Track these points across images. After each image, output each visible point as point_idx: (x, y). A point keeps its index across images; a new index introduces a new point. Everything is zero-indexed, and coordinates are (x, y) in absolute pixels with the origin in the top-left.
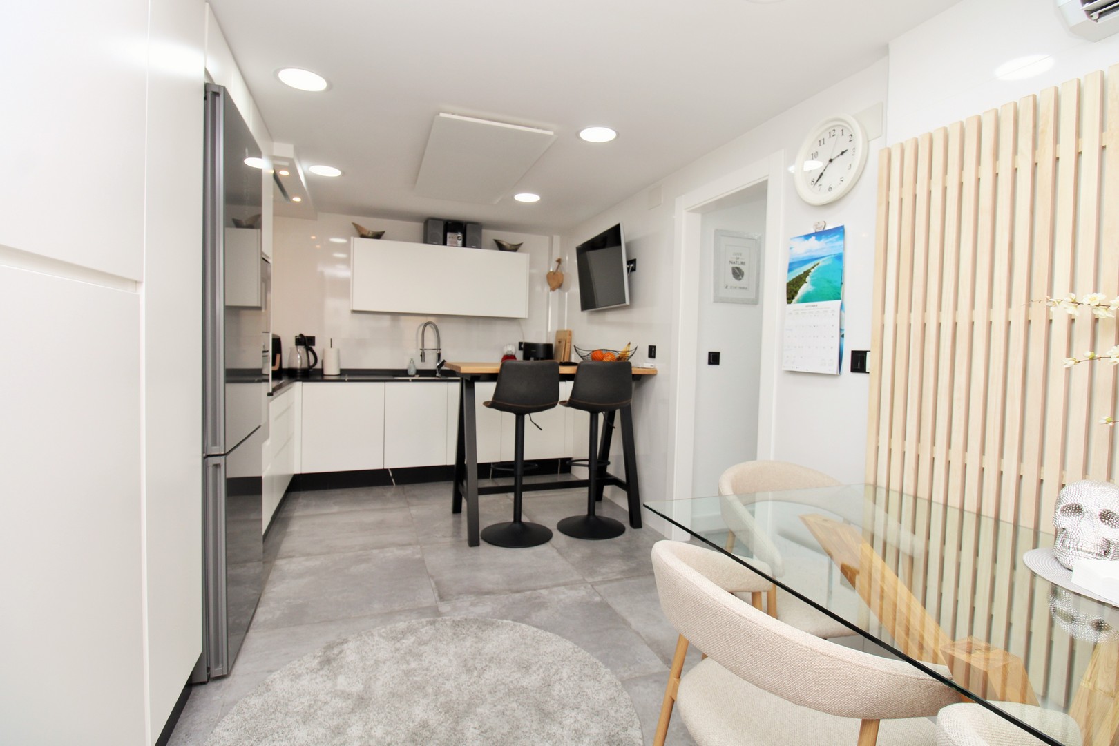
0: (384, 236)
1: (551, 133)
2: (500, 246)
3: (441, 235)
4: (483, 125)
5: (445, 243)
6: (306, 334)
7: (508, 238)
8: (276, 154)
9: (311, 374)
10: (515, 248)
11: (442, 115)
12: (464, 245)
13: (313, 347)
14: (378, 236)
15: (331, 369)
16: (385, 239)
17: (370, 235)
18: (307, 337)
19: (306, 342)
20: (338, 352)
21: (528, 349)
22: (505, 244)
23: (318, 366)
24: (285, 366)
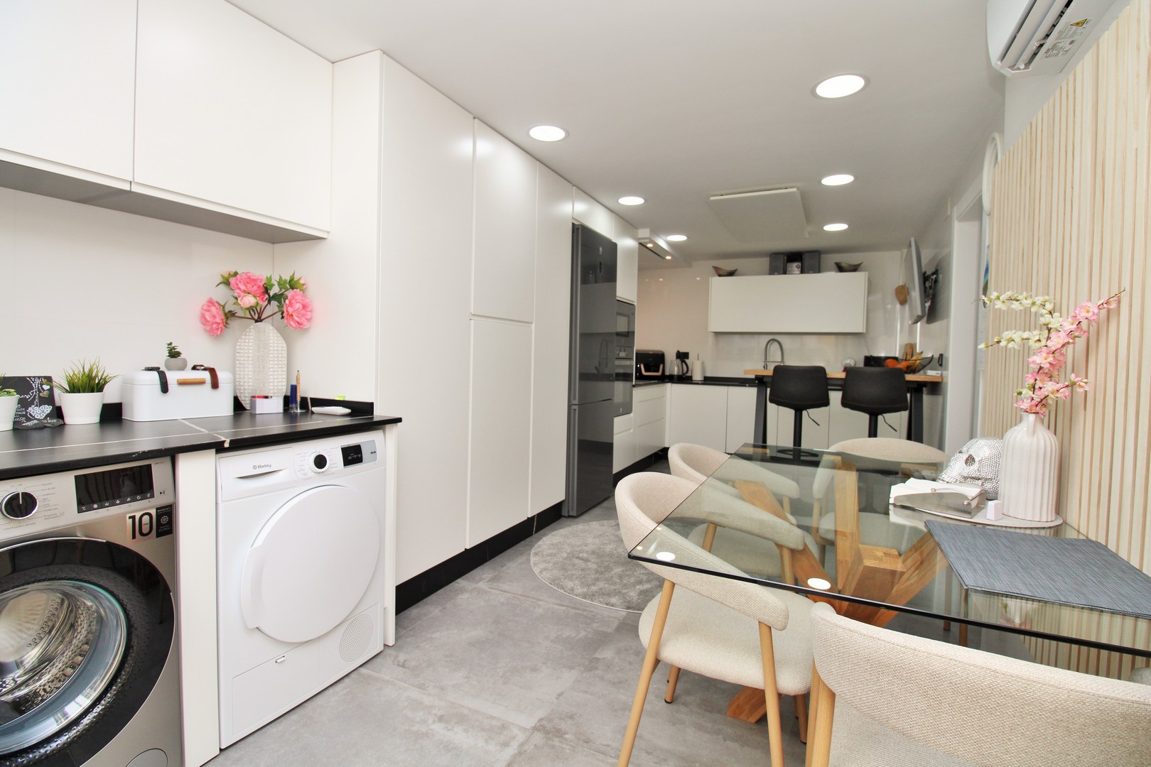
0: (736, 273)
1: (795, 190)
2: (840, 268)
3: (782, 266)
4: (739, 198)
5: (785, 273)
6: (682, 350)
7: (846, 259)
8: (640, 236)
9: (685, 379)
10: (855, 268)
11: (712, 198)
12: (802, 272)
13: (687, 361)
14: (731, 274)
15: (697, 376)
16: (736, 276)
17: (725, 274)
18: (683, 353)
19: (682, 356)
20: (703, 363)
21: (870, 361)
22: (843, 265)
23: (689, 374)
24: (667, 373)
